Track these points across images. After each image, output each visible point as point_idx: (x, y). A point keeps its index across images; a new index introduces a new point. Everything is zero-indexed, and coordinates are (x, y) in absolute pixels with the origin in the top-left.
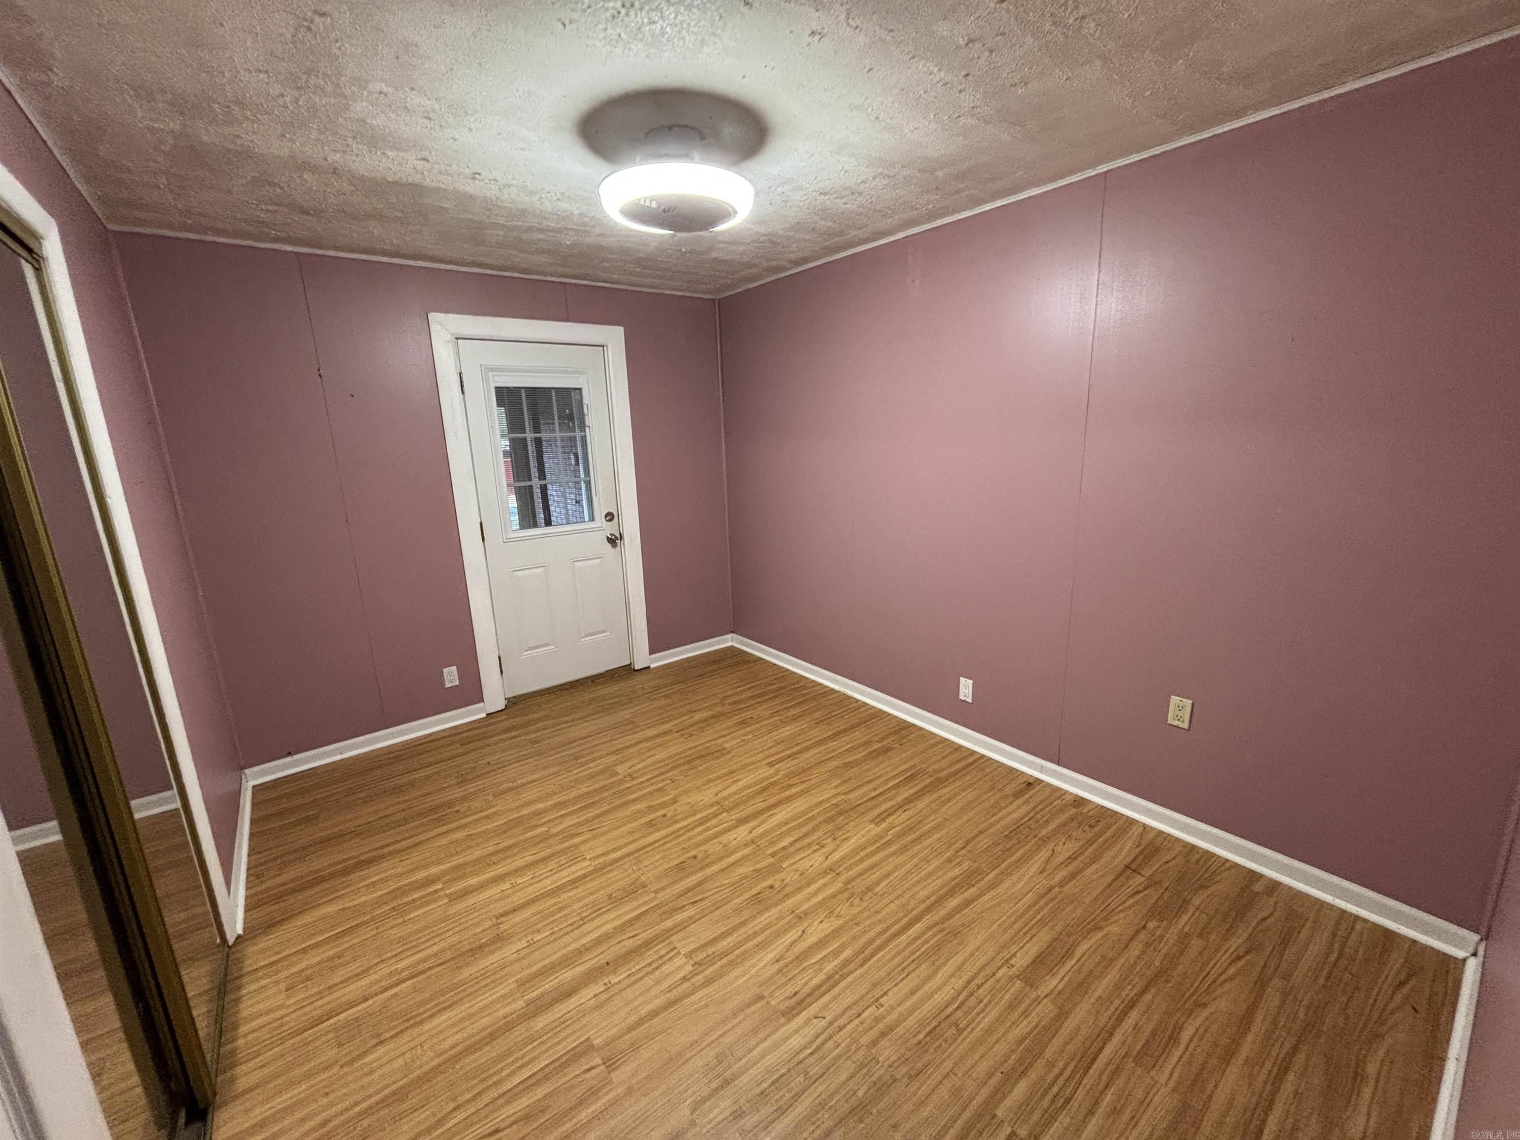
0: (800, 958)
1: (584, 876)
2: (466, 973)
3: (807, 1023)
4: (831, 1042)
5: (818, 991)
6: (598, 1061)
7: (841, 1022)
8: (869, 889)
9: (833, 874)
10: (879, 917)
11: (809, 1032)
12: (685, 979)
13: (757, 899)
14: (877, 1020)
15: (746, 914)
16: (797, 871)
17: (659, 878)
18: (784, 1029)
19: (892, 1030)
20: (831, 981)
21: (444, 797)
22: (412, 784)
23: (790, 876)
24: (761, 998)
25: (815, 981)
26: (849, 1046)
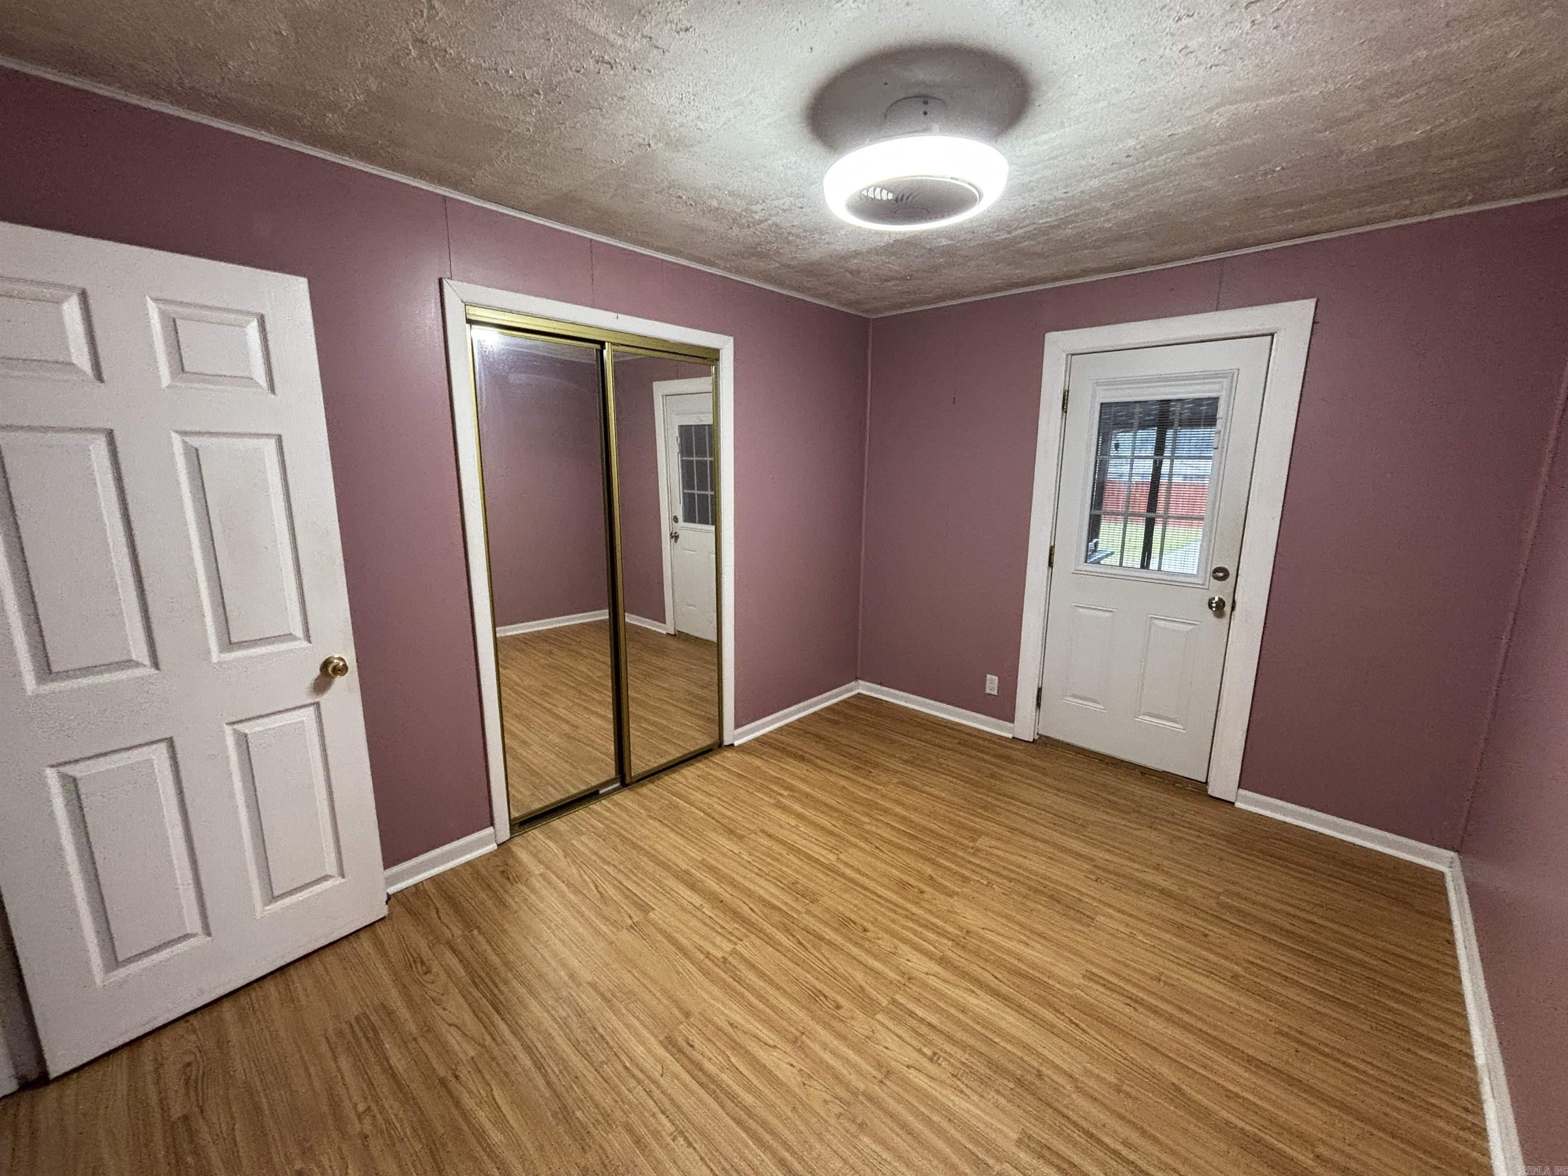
0: (737, 1047)
1: (817, 861)
2: (712, 835)
3: (658, 1060)
4: (635, 1083)
5: (695, 1067)
6: (636, 919)
7: (657, 1093)
8: (862, 1126)
9: (880, 1076)
10: (812, 1140)
11: (649, 1063)
12: (708, 955)
13: (817, 995)
14: (656, 1134)
15: (792, 989)
16: (873, 1032)
17: (828, 910)
18: (652, 1040)
19: (643, 1152)
20: (709, 1083)
21: (882, 759)
22: (893, 742)
23: (860, 1025)
24: (687, 1015)
25: (707, 1065)
26: (630, 1103)
